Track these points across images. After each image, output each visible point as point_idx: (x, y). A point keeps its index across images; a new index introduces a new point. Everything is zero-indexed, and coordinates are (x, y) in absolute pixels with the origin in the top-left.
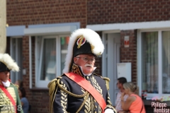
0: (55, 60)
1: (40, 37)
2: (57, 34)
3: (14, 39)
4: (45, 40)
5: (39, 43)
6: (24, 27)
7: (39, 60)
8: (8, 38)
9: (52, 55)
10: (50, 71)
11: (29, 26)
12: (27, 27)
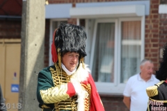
0: (112, 54)
1: (92, 20)
2: (117, 17)
3: (56, 23)
4: (99, 24)
5: (91, 29)
6: (70, 5)
7: (90, 52)
8: (48, 21)
9: (109, 46)
10: (105, 69)
11: (77, 5)
12: (74, 6)
